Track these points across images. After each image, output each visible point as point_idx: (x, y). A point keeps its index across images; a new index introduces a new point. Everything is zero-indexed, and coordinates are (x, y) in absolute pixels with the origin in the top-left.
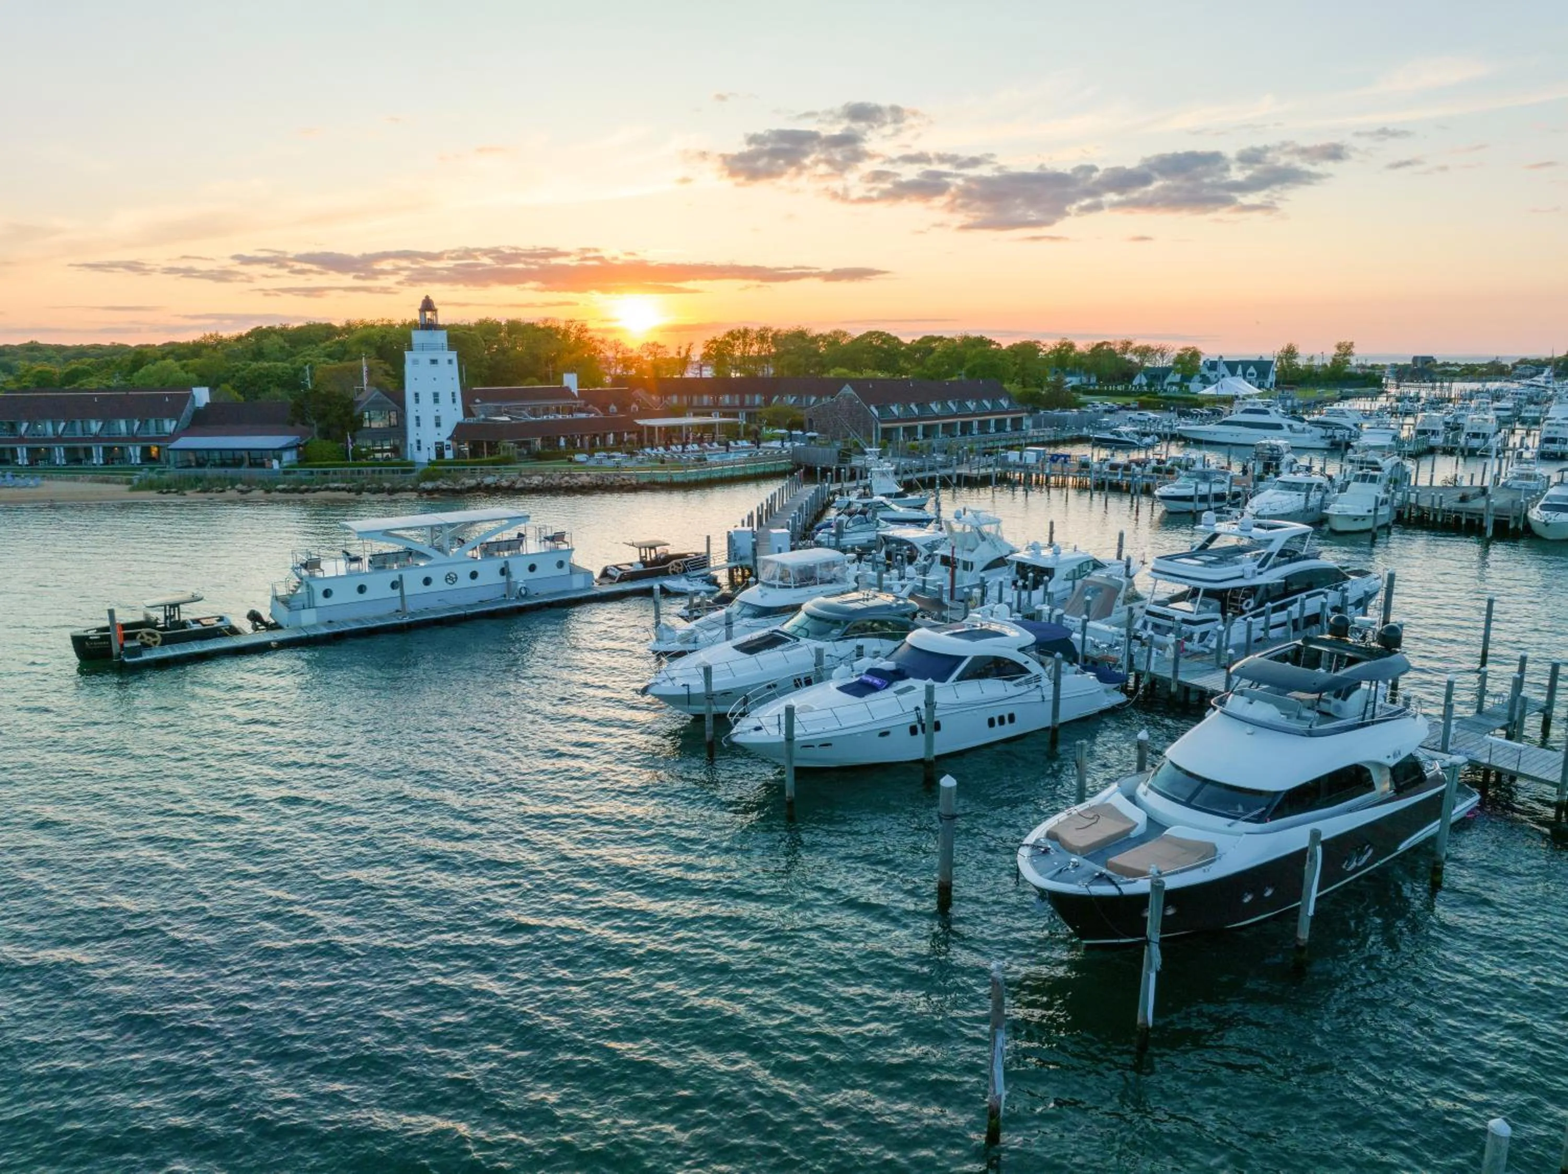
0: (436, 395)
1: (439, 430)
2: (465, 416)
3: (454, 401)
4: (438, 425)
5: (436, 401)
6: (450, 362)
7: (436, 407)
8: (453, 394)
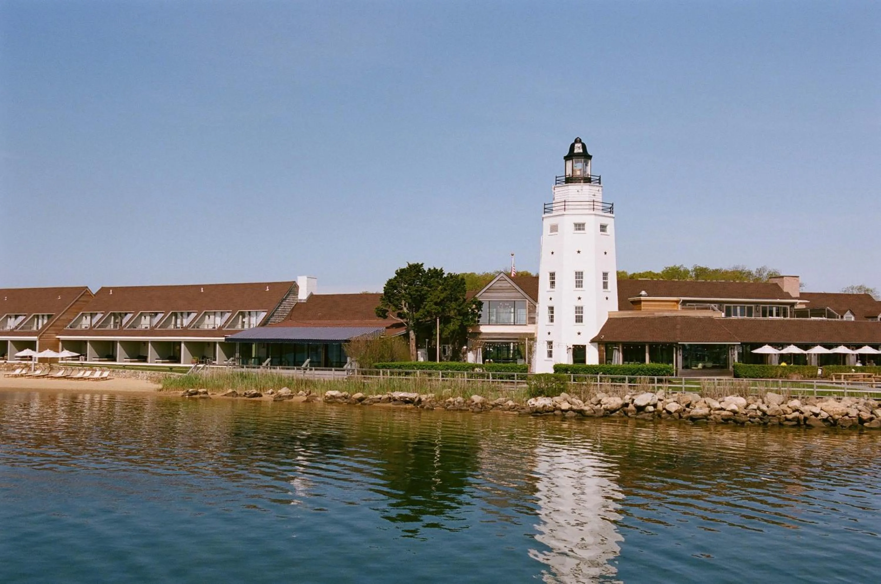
0: (579, 275)
1: (579, 327)
2: (622, 307)
3: (605, 286)
4: (579, 319)
5: (579, 284)
6: (603, 228)
7: (579, 292)
8: (605, 275)
